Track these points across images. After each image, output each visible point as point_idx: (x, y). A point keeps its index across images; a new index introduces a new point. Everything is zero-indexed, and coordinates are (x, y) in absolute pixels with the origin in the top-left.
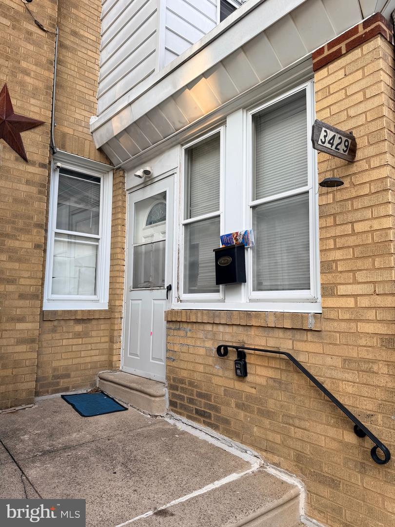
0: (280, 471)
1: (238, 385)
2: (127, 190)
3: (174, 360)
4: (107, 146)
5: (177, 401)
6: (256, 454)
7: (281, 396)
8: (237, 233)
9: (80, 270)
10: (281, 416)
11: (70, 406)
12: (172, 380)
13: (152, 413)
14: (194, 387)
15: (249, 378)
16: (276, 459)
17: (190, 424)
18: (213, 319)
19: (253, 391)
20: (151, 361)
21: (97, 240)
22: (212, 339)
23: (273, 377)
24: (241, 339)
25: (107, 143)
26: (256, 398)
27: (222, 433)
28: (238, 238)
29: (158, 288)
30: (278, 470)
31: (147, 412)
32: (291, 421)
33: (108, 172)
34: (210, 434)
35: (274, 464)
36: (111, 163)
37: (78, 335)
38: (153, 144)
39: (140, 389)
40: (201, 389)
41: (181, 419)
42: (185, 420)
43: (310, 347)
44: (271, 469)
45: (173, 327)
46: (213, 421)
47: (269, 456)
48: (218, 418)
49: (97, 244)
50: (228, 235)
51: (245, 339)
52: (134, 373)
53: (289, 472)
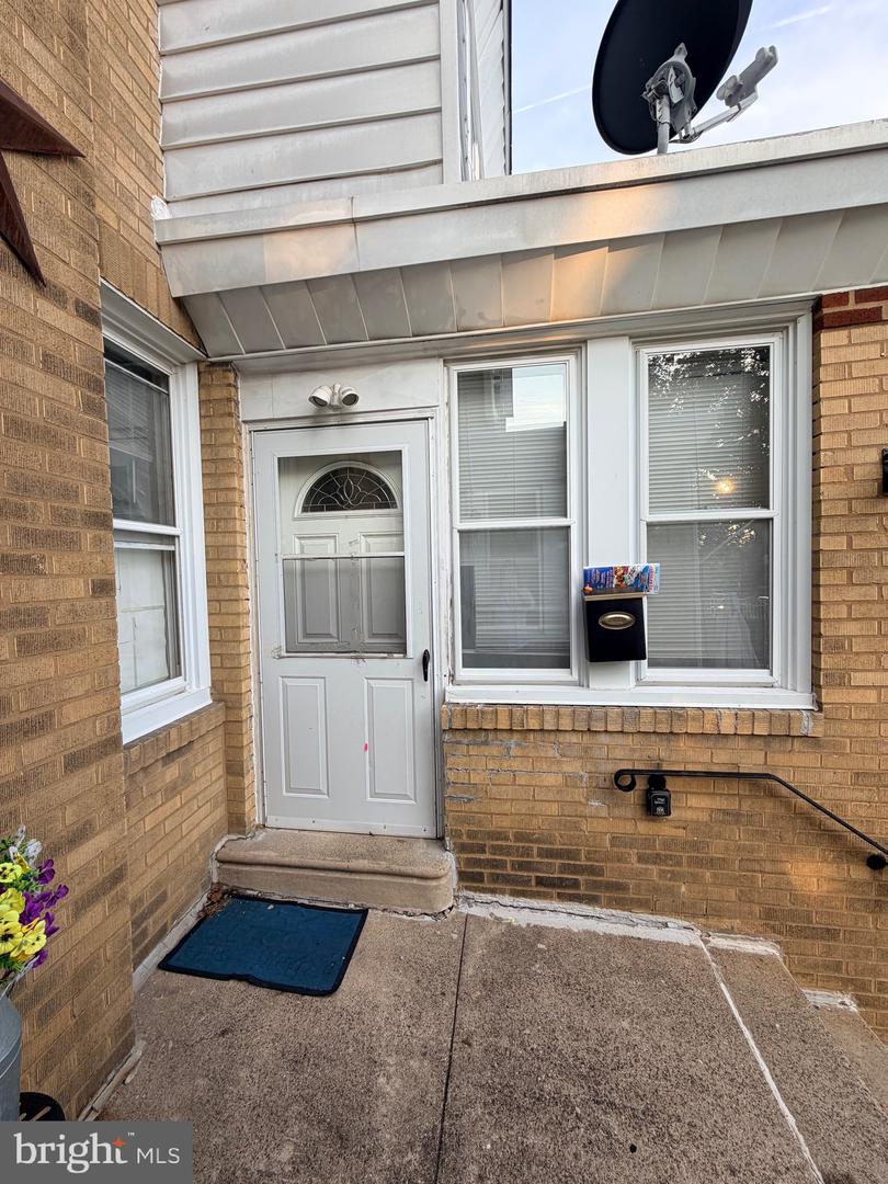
0: (735, 939)
1: (644, 828)
2: (245, 422)
3: (469, 800)
4: (214, 301)
5: (483, 870)
6: (686, 924)
7: (738, 834)
8: (626, 569)
9: (134, 619)
10: (737, 862)
11: (232, 983)
12: (464, 837)
13: (433, 909)
14: (531, 841)
15: (674, 814)
16: (726, 923)
17: (522, 905)
18: (589, 722)
19: (681, 832)
20: (369, 799)
21: (171, 539)
22: (581, 758)
23: (724, 807)
24: (653, 754)
25: (217, 293)
26: (686, 842)
27: (608, 906)
28: (626, 576)
29: (386, 655)
30: (731, 938)
31: (419, 911)
32: (757, 867)
33: (183, 364)
34: (577, 913)
35: (721, 931)
36: (201, 346)
37: (173, 790)
38: (371, 340)
39: (385, 870)
40: (551, 843)
41: (495, 899)
42: (507, 900)
43: (797, 760)
44: (717, 939)
45: (466, 741)
46: (582, 891)
47: (713, 922)
48: (596, 885)
49: (171, 548)
50: (603, 570)
51: (662, 754)
52: (314, 827)
53: (752, 936)
